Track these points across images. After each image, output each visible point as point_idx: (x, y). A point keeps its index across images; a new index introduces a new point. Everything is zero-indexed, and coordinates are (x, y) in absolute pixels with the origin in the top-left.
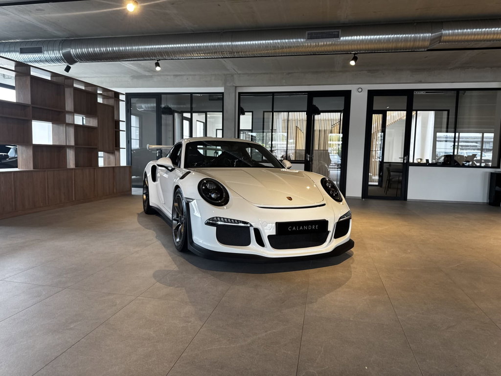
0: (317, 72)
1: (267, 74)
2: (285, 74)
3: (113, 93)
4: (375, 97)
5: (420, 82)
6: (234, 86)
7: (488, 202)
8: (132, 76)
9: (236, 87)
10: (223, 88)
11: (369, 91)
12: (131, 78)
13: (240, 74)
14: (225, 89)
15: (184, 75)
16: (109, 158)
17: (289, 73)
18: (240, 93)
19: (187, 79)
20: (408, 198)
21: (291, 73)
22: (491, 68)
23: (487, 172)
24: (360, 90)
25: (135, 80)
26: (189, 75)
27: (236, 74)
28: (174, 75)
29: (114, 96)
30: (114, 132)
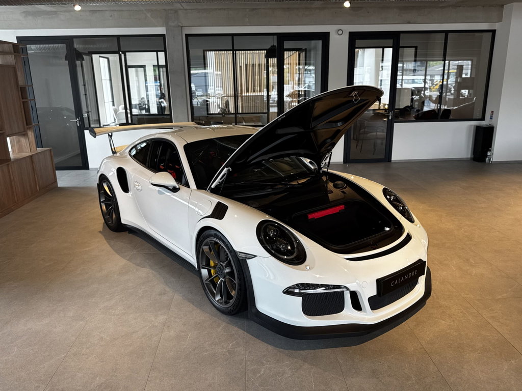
0: (288, 8)
1: (224, 9)
2: (247, 10)
3: (11, 45)
4: (357, 41)
5: (409, 23)
6: (179, 26)
7: (472, 157)
8: (24, 12)
9: (182, 27)
10: (165, 28)
11: (350, 33)
12: (24, 15)
13: (186, 9)
14: (167, 30)
15: (106, 10)
16: (19, 141)
17: (253, 10)
18: (187, 36)
19: (111, 16)
20: (392, 159)
21: (256, 9)
22: (483, 6)
23: (471, 125)
24: (340, 32)
25: (30, 18)
26: (113, 11)
27: (181, 9)
28: (90, 11)
29: (13, 52)
30: (22, 103)
